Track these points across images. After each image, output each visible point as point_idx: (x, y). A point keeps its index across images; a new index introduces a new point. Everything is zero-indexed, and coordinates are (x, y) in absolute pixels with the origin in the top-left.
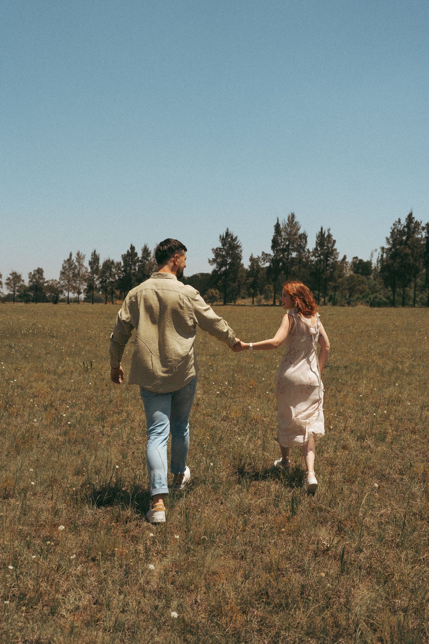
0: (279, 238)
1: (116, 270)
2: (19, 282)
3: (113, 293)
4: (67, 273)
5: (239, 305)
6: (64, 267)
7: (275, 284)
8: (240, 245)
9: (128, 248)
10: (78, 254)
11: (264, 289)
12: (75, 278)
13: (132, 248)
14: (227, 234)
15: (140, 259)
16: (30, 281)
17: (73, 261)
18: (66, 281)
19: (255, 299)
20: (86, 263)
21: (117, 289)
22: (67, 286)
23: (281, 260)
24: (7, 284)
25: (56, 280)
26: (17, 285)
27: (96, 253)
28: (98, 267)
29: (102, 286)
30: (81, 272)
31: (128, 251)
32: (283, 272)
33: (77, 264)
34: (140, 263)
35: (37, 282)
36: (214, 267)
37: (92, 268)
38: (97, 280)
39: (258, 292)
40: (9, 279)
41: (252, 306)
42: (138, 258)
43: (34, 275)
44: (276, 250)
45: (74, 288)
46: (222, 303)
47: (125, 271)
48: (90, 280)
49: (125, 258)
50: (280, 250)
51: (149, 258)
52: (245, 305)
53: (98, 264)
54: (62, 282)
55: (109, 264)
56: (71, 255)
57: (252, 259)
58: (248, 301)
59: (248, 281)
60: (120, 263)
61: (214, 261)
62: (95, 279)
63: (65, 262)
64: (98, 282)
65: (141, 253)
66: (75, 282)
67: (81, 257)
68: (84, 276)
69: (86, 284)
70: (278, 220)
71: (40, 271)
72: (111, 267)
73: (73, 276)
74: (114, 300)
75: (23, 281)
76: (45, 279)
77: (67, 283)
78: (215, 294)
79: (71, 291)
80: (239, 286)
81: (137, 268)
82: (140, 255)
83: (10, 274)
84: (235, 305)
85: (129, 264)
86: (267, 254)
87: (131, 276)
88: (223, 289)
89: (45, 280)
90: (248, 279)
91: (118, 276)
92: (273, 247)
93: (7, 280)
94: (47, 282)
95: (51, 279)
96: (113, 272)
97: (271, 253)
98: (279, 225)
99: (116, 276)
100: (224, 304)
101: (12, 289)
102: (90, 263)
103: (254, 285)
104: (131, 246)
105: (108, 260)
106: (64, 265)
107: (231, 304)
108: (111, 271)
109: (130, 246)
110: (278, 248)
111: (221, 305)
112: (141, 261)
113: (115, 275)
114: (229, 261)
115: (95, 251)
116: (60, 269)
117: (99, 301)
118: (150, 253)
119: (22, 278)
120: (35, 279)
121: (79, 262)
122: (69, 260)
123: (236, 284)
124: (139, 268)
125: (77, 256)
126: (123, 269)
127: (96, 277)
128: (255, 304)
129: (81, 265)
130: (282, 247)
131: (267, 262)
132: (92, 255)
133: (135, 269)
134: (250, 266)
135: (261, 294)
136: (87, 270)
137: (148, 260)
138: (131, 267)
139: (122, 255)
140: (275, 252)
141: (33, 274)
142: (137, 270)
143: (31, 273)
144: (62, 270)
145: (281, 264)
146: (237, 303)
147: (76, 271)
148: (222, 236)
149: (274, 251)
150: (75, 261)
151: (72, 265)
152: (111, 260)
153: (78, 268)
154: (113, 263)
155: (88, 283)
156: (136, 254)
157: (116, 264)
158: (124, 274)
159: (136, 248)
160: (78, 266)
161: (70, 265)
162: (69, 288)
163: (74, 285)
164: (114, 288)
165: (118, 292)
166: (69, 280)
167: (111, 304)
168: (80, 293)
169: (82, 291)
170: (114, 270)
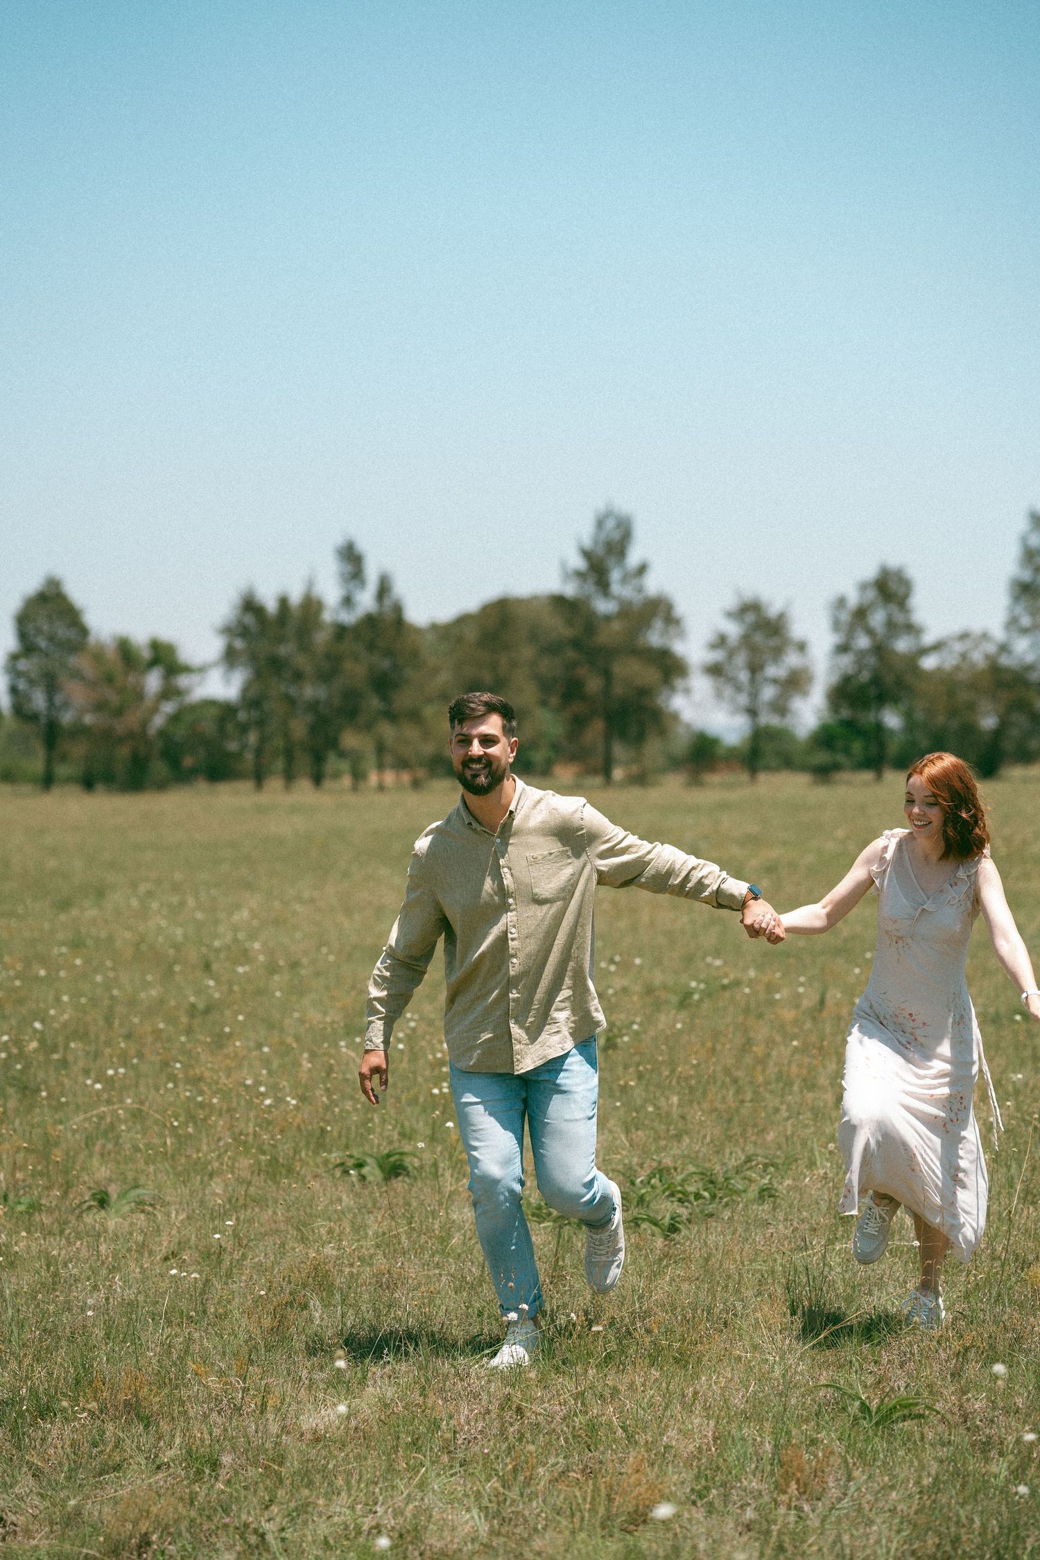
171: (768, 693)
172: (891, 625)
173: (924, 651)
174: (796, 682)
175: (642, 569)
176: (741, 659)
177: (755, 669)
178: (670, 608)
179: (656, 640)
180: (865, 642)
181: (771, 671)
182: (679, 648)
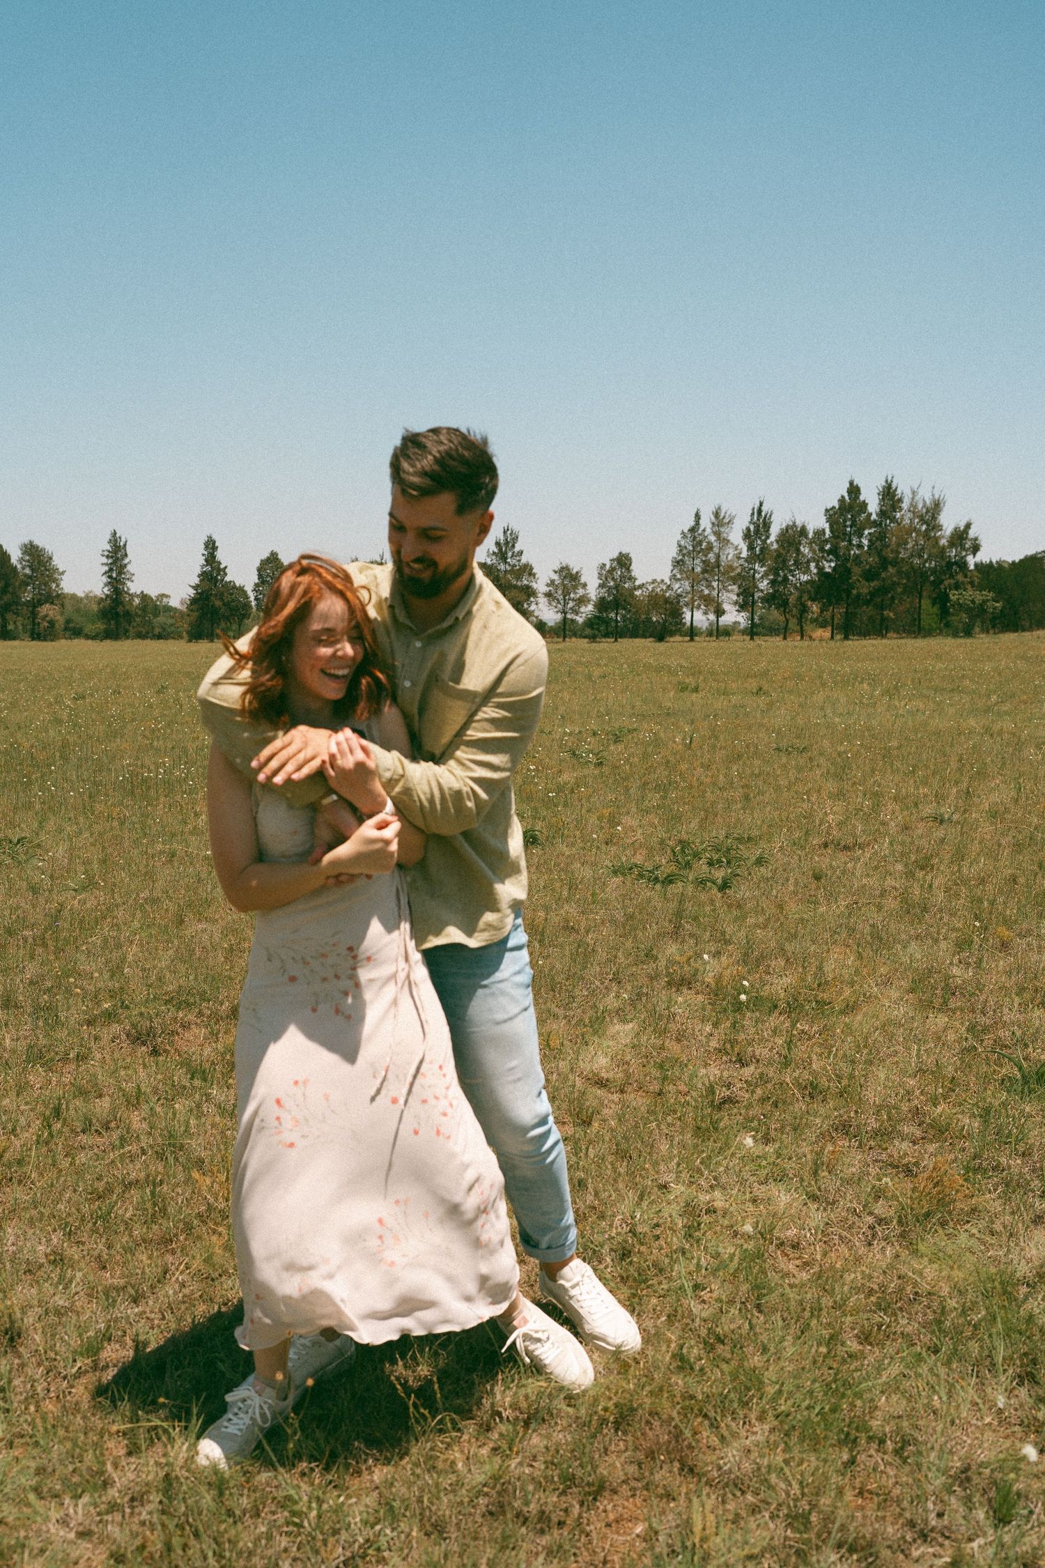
1: (811, 550)
2: (575, 588)
3: (804, 610)
4: (689, 561)
6: (681, 549)
9: (843, 491)
10: (717, 514)
12: (708, 575)
13: (854, 490)
15: (874, 517)
16: (602, 586)
17: (704, 530)
18: (687, 583)
20: (736, 536)
21: (813, 600)
22: (690, 596)
24: (548, 595)
25: (663, 581)
26: (572, 595)
27: (764, 508)
28: (765, 546)
29: (776, 591)
30: (723, 557)
31: (842, 500)
33: (712, 538)
34: (872, 531)
35: (617, 587)
37: (751, 548)
38: (762, 577)
40: (553, 582)
42: (870, 514)
43: (612, 570)
45: (708, 600)
47: (833, 551)
48: (744, 578)
49: (834, 516)
51: (898, 515)
53: (768, 537)
54: (676, 586)
55: (793, 536)
56: (698, 516)
60: (824, 530)
62: (757, 576)
63: (684, 535)
64: (766, 582)
65: (877, 501)
66: (709, 586)
67: (726, 520)
68: (731, 568)
69: (735, 588)
71: (623, 561)
72: (800, 543)
73: (704, 571)
74: (805, 628)
75: (585, 585)
76: (636, 579)
77: (689, 589)
79: (699, 607)
81: (865, 542)
82: (873, 507)
83: (556, 572)
85: (845, 534)
87: (849, 565)
89: (637, 583)
91: (817, 567)
93: (548, 585)
94: (640, 587)
95: (650, 581)
96: (804, 555)
99: (813, 565)
101: (561, 607)
102: (747, 535)
104: (851, 483)
105: (791, 523)
106: (682, 543)
108: (798, 550)
109: (848, 485)
112: (875, 524)
113: (808, 562)
115: (761, 504)
116: (673, 552)
117: (772, 631)
118: (900, 500)
119: (583, 580)
120: (613, 579)
121: (718, 534)
122: (692, 530)
124: (870, 541)
125: (713, 518)
126: (828, 547)
127: (760, 569)
129: (725, 542)
132: (753, 514)
133: (860, 546)
136: (740, 553)
137: (893, 520)
138: (850, 541)
139: (827, 510)
141: (608, 567)
142: (866, 548)
143: (604, 565)
144: (675, 556)
147: (711, 556)
150: (708, 531)
151: (700, 543)
152: (799, 524)
153: (716, 550)
154: (803, 531)
155: (739, 588)
156: (864, 505)
157: (811, 535)
158: (831, 561)
159: (862, 491)
160: (715, 544)
161: (697, 543)
162: (693, 601)
163: (706, 592)
164: (805, 597)
165: (815, 608)
166: (695, 581)
167: (799, 638)
168: (719, 612)
169: (726, 607)
170: (805, 550)
171: (571, 604)
172: (623, 577)
173: (636, 588)
174: (583, 600)
175: (521, 553)
176: (560, 591)
177: (566, 593)
178: (531, 569)
179: (526, 582)
180: (612, 584)
181: (572, 596)
182: (534, 585)
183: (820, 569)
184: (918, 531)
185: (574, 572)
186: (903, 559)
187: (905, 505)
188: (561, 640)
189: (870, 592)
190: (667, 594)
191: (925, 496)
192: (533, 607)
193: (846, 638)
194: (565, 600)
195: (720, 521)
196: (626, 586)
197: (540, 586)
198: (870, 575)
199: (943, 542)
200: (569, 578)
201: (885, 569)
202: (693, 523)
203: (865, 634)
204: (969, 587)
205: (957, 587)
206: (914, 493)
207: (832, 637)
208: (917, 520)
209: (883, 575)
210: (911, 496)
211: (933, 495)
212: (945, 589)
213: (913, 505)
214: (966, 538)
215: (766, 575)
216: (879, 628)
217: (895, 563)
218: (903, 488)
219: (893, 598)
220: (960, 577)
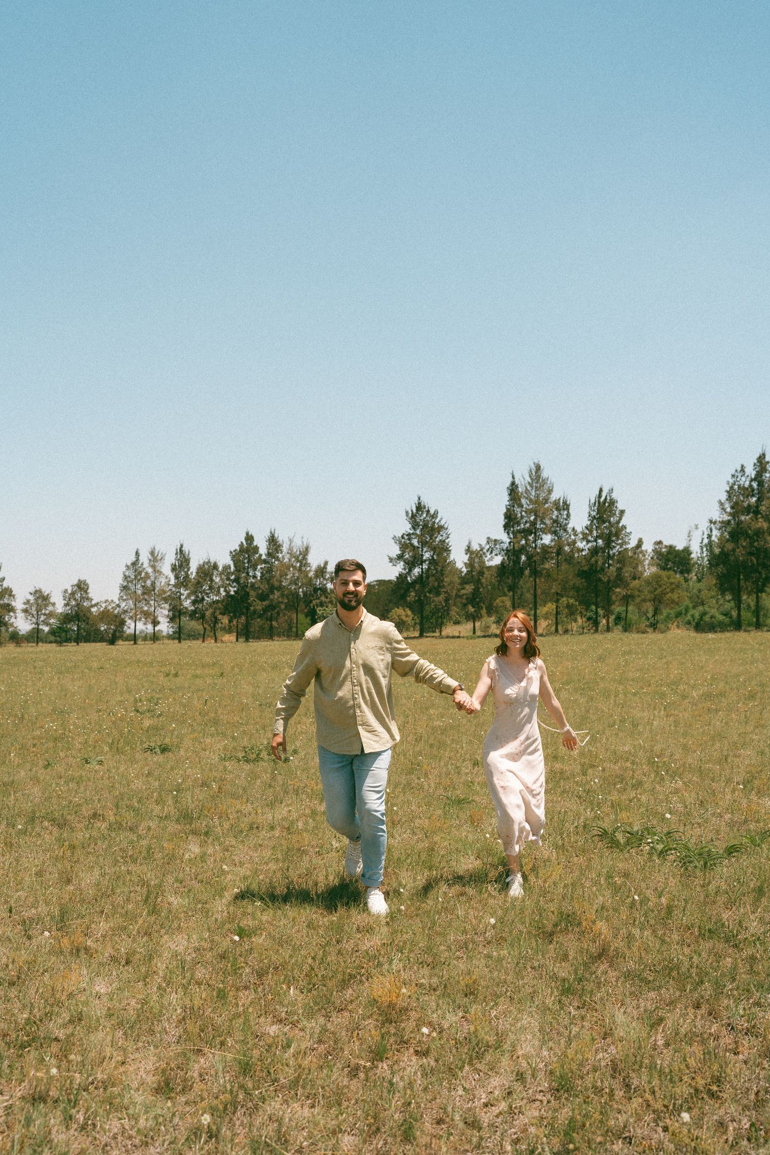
0: (517, 510)
1: (221, 579)
2: (46, 606)
3: (216, 621)
4: (132, 587)
5: (448, 637)
6: (126, 577)
7: (514, 595)
8: (446, 526)
9: (242, 539)
10: (152, 553)
11: (495, 605)
12: (146, 597)
13: (249, 538)
14: (419, 507)
15: (264, 557)
16: (66, 605)
17: (142, 564)
18: (131, 602)
19: (478, 624)
20: (166, 569)
21: (223, 614)
22: (134, 611)
23: (522, 549)
24: (25, 611)
25: (112, 601)
27: (184, 549)
28: (187, 576)
29: (197, 608)
30: (158, 584)
31: (241, 545)
32: (527, 572)
33: (150, 570)
34: (263, 566)
35: (78, 605)
36: (400, 568)
37: (177, 577)
38: (186, 598)
39: (484, 611)
40: (28, 602)
41: (471, 638)
42: (261, 555)
43: (73, 594)
44: (513, 532)
45: (147, 614)
46: (417, 634)
47: (237, 580)
48: (173, 599)
49: (236, 556)
50: (519, 532)
51: (280, 556)
52: (459, 637)
53: (189, 569)
54: (123, 605)
55: (207, 571)
56: (137, 554)
57: (468, 550)
58: (466, 628)
59: (463, 592)
60: (229, 566)
61: (400, 557)
62: (183, 597)
63: (128, 567)
64: (189, 601)
65: (266, 546)
66: (148, 603)
67: (159, 558)
68: (164, 591)
69: (167, 606)
70: (513, 477)
71: (82, 587)
72: (213, 574)
73: (144, 593)
74: (218, 634)
75: (54, 604)
76: (92, 600)
77: (132, 606)
78: (404, 618)
79: (140, 619)
80: (447, 600)
81: (258, 574)
82: (263, 550)
83: (31, 594)
84: (441, 637)
85: (244, 568)
86: (495, 540)
87: (248, 590)
88: (418, 607)
89: (93, 602)
90: (463, 589)
91: (225, 591)
92: (506, 527)
93: (24, 604)
94: (96, 605)
95: (103, 600)
96: (216, 583)
97: (504, 538)
98: (517, 487)
99: (222, 590)
100: (421, 636)
101: (34, 620)
102: (174, 569)
103: (474, 599)
104: (247, 534)
105: (207, 561)
106: (127, 573)
107: (434, 634)
108: (212, 580)
109: (245, 535)
110: (517, 528)
111: (414, 638)
112: (265, 562)
113: (219, 587)
114: (427, 556)
115: (182, 546)
116: (119, 580)
117: (193, 636)
118: (281, 546)
119: (52, 600)
120: (75, 599)
121: (153, 567)
122: (134, 564)
123: (441, 598)
124: (262, 573)
125: (150, 557)
126: (233, 577)
127: (185, 593)
128: (479, 633)
129: (158, 573)
130: (522, 526)
131: (496, 555)
132: (176, 554)
133: (255, 577)
134: (465, 564)
135: (489, 614)
136: (169, 581)
137: (277, 559)
138: (248, 573)
139: (231, 552)
140: (512, 536)
141: (70, 591)
142: (259, 578)
143: (67, 590)
144: (122, 583)
145: (523, 558)
146: (444, 633)
147: (149, 583)
148: (410, 512)
149: (508, 534)
150: (146, 565)
151: (140, 573)
152: (212, 561)
153: (152, 578)
154: (215, 566)
155: (170, 605)
156: (256, 549)
157: (220, 569)
158: (235, 587)
159: (255, 538)
160: (151, 574)
161: (138, 573)
162: (136, 615)
163: (146, 608)
164: (218, 612)
165: (225, 620)
166: (137, 600)
167: (213, 641)
168: (155, 623)
169: (160, 619)
170: (217, 579)
171: (42, 618)
172: (82, 598)
173: (92, 606)
174: (51, 615)
176: (34, 608)
177: (39, 609)
178: (12, 592)
179: (6, 601)
180: (74, 603)
181: (43, 612)
182: (13, 604)
183: (227, 592)
184: (294, 568)
185: (46, 594)
186: (284, 587)
187: (285, 549)
188: (34, 645)
189: (263, 608)
190: (116, 612)
191: (298, 544)
192: (13, 620)
193: (247, 640)
194: (38, 615)
195: (155, 558)
196: (85, 604)
197: (18, 604)
198: (262, 597)
199: (311, 574)
200: (41, 599)
201: (272, 593)
202: (134, 559)
203: (258, 638)
204: (330, 605)
205: (322, 605)
206: (291, 541)
207: (237, 640)
208: (293, 559)
209: (271, 597)
210: (289, 543)
211: (303, 543)
212: (314, 607)
213: (291, 549)
214: (326, 572)
215: (188, 597)
216: (270, 634)
217: (280, 588)
218: (282, 537)
219: (278, 613)
220: (323, 599)
